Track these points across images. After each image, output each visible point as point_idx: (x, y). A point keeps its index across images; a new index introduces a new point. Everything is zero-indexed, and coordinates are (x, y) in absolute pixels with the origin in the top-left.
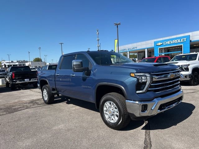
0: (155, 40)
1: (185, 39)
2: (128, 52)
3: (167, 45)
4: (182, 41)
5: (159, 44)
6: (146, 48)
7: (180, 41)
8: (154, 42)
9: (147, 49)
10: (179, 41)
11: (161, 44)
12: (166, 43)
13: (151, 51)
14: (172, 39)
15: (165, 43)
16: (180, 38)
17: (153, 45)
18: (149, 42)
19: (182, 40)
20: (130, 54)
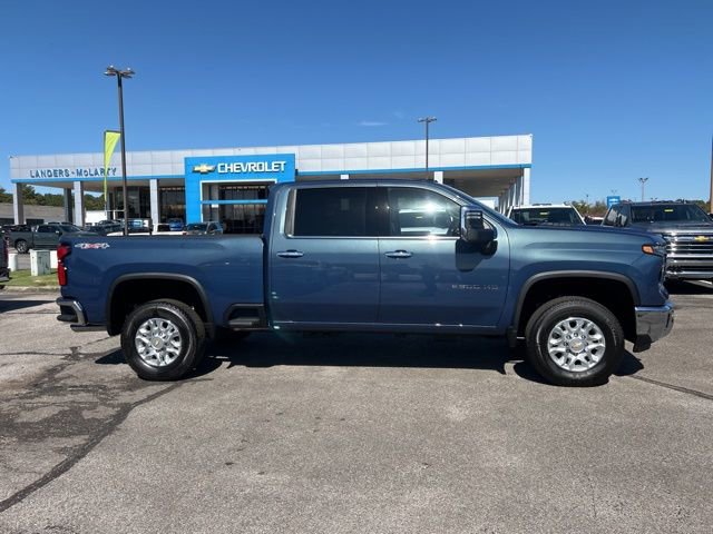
0: (189, 153)
1: (283, 163)
2: (77, 186)
3: (229, 174)
4: (273, 169)
5: (204, 168)
6: (153, 178)
7: (270, 167)
8: (186, 159)
9: (158, 181)
10: (265, 167)
11: (210, 168)
12: (227, 167)
13: (173, 191)
14: (246, 159)
15: (223, 167)
16: (269, 159)
17: (179, 171)
18: (166, 154)
19: (273, 166)
20: (85, 193)
